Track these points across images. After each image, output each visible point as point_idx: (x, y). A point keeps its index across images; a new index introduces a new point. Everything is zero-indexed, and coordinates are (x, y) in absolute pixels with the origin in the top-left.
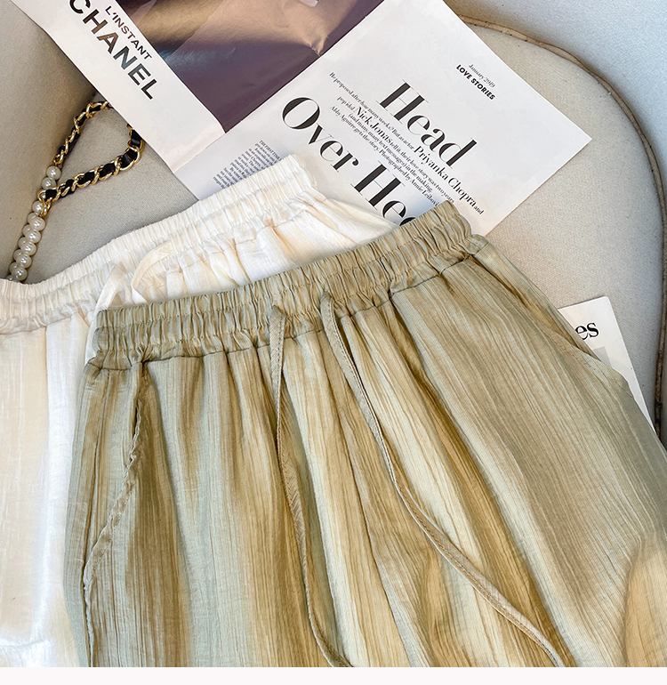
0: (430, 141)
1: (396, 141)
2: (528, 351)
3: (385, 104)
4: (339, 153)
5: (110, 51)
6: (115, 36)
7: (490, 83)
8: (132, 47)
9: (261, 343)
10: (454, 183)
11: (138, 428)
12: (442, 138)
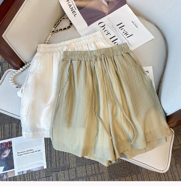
0: (124, 33)
1: (118, 32)
2: (135, 72)
3: (117, 25)
4: (108, 32)
5: (70, 7)
6: (71, 5)
7: (137, 25)
8: (74, 7)
9: (91, 61)
10: (128, 41)
11: (69, 71)
12: (127, 33)
